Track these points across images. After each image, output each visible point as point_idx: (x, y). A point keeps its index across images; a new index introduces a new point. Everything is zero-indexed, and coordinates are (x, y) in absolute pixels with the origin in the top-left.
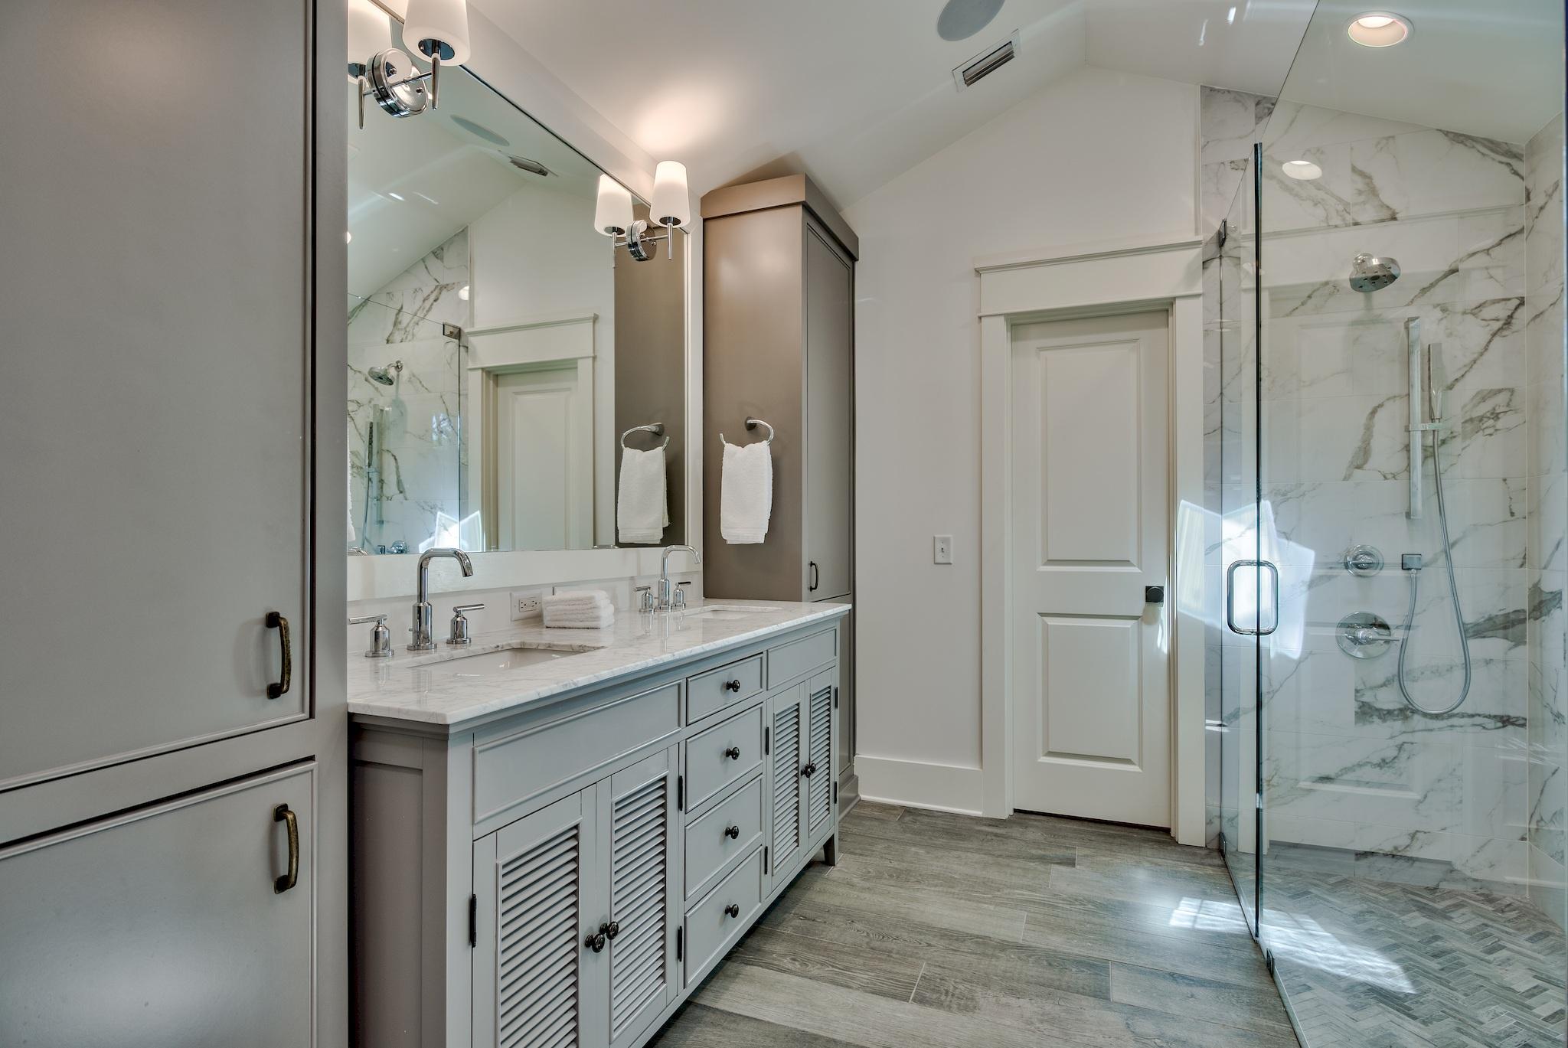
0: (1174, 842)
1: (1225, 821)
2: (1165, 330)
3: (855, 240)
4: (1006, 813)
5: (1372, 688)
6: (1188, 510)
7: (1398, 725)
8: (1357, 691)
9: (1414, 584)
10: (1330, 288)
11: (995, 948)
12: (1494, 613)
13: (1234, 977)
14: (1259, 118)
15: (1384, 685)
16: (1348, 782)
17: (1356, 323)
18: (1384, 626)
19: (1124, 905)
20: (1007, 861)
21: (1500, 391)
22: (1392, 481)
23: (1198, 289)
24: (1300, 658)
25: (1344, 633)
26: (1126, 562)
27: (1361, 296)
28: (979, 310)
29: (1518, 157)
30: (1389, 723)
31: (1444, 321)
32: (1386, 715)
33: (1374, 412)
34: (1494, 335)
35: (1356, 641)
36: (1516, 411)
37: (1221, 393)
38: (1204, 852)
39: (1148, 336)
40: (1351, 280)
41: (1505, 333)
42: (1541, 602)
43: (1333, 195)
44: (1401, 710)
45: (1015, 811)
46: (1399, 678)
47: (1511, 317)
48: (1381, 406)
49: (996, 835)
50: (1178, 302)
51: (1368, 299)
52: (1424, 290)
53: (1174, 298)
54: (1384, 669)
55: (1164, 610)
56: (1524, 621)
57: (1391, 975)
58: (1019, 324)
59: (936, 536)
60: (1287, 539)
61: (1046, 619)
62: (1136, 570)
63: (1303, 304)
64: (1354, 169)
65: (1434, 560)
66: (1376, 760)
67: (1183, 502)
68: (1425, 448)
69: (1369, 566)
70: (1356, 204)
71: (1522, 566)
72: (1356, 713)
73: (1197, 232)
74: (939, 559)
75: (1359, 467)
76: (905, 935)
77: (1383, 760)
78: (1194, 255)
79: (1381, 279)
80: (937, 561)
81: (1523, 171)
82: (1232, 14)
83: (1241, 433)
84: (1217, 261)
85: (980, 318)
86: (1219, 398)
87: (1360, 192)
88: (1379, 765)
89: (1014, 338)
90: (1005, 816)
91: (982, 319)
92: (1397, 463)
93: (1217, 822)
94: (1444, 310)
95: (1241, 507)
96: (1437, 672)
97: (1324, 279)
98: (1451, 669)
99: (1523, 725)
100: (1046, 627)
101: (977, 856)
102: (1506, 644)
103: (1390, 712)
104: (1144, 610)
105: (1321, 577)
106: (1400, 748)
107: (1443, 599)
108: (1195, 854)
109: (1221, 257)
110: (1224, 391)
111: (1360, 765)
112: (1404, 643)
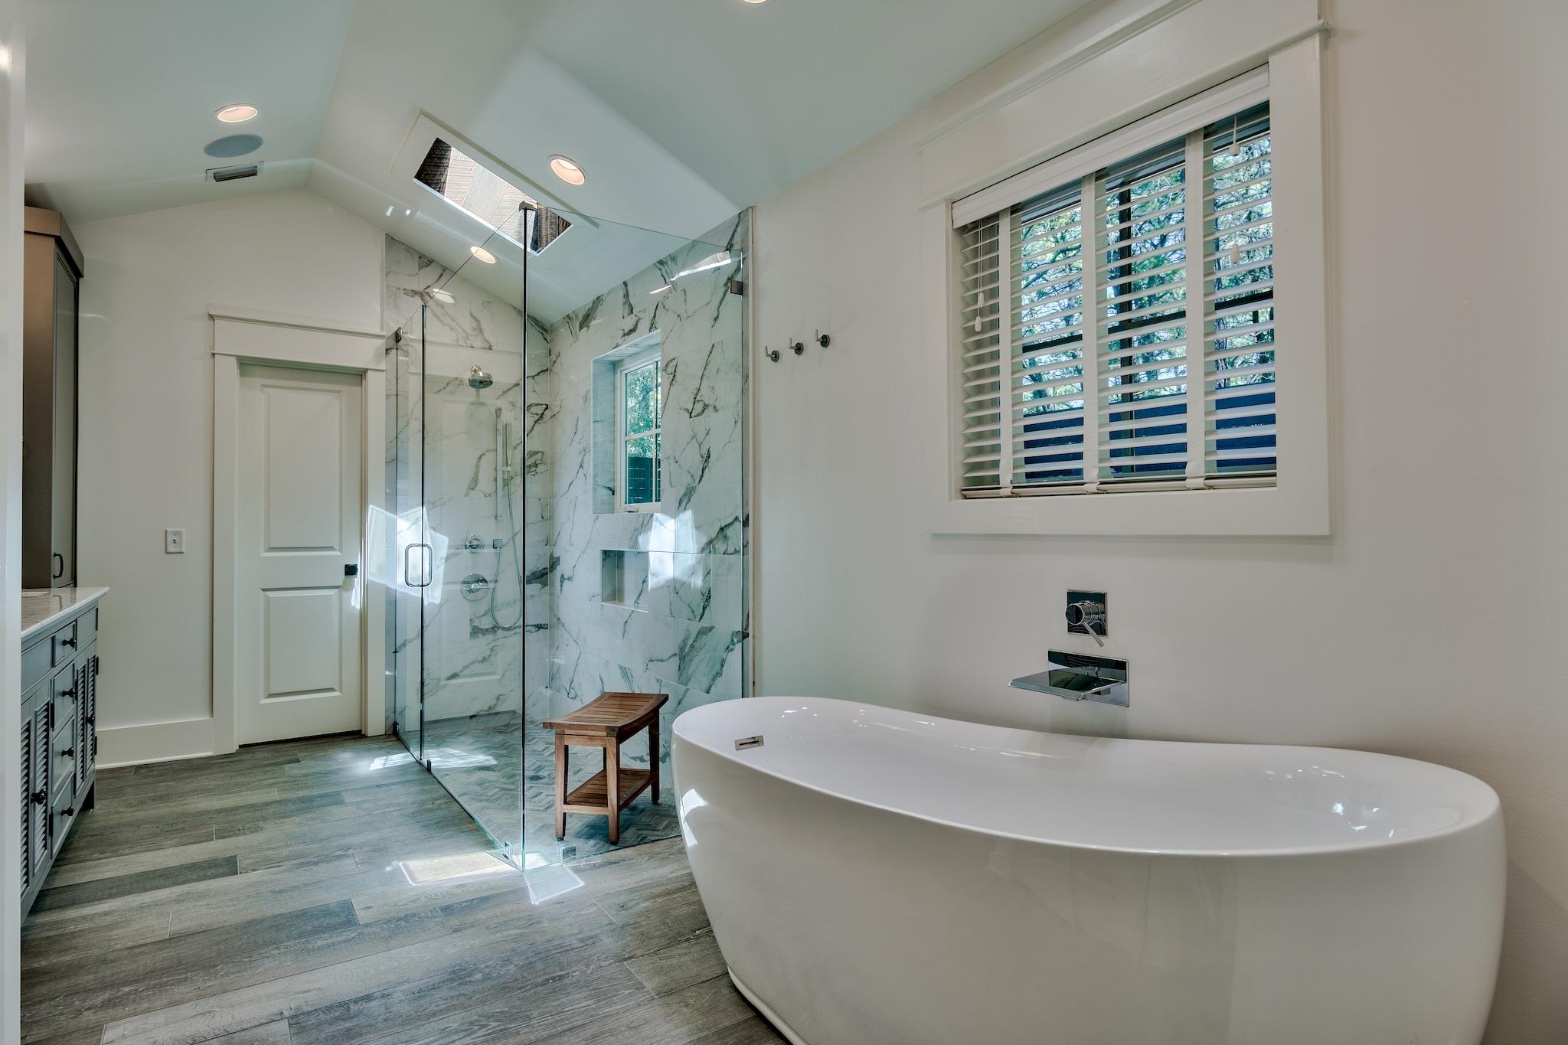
0: (365, 736)
1: (397, 713)
2: (359, 388)
3: (82, 258)
4: (234, 748)
5: (479, 617)
6: (375, 512)
7: (490, 637)
8: (471, 620)
9: (498, 556)
10: (457, 381)
11: (262, 806)
12: (535, 570)
13: (410, 777)
14: (421, 267)
15: (484, 615)
16: (465, 676)
17: (472, 404)
18: (484, 581)
19: (340, 769)
20: (249, 771)
21: (538, 452)
22: (489, 498)
23: (382, 367)
24: (441, 602)
25: (465, 588)
26: (331, 548)
27: (474, 390)
28: (213, 347)
29: (545, 330)
30: (487, 636)
31: (513, 412)
32: (485, 632)
33: (480, 458)
34: (536, 422)
35: (471, 591)
36: (544, 464)
37: (397, 437)
38: (384, 737)
39: (349, 390)
40: (469, 380)
41: (540, 422)
42: (553, 563)
43: (460, 327)
44: (492, 628)
45: (240, 746)
46: (491, 610)
47: (543, 414)
48: (484, 454)
49: (231, 762)
50: (369, 372)
51: (478, 392)
52: (504, 393)
53: (367, 369)
54: (484, 606)
55: (357, 580)
56: (547, 573)
57: (487, 760)
58: (247, 365)
59: (168, 530)
60: (435, 530)
61: (267, 593)
62: (338, 553)
63: (444, 388)
64: (471, 315)
65: (508, 543)
66: (480, 659)
67: (371, 506)
68: (504, 480)
69: (477, 547)
70: (472, 336)
71: (546, 545)
72: (471, 633)
73: (382, 328)
74: (171, 548)
75: (473, 489)
76: (190, 819)
77: (484, 658)
78: (380, 343)
79: (484, 383)
80: (169, 550)
81: (548, 338)
82: (408, 212)
83: (407, 463)
84: (395, 351)
85: (214, 354)
86: (395, 440)
87: (474, 329)
88: (482, 661)
89: (242, 374)
90: (234, 751)
91: (216, 356)
92: (490, 489)
93: (392, 715)
94: (513, 405)
95: (407, 510)
96: (509, 605)
97: (456, 376)
98: (515, 602)
99: (547, 628)
100: (268, 600)
101: (222, 775)
102: (540, 586)
103: (487, 630)
104: (344, 582)
105: (453, 554)
106: (492, 650)
107: (511, 564)
108: (379, 739)
109: (397, 349)
110: (399, 436)
111: (472, 663)
112: (494, 589)
